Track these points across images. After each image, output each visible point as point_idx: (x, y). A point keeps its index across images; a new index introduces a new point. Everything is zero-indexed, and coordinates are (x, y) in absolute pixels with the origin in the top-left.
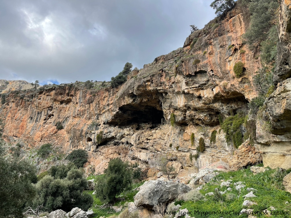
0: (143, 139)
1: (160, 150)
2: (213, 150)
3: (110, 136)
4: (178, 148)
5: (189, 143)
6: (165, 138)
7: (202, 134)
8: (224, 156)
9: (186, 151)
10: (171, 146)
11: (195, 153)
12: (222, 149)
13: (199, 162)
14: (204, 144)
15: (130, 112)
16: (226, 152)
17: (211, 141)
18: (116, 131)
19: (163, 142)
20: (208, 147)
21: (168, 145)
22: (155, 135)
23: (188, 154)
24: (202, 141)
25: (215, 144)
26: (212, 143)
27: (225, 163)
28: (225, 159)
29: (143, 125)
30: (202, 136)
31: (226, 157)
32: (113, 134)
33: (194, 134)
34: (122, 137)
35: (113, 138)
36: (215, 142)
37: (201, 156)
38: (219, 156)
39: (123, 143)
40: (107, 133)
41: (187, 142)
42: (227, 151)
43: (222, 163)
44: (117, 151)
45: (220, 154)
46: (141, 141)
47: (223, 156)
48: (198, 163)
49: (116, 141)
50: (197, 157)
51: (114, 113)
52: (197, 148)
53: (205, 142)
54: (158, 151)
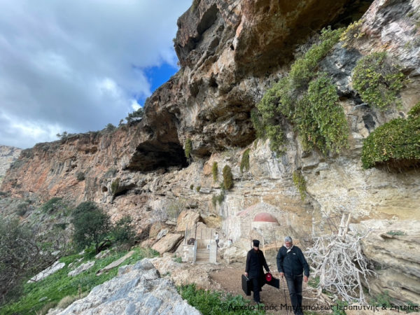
0: (163, 183)
1: (179, 194)
2: (247, 184)
3: (129, 184)
4: (199, 189)
5: (211, 179)
6: (187, 178)
7: (227, 160)
8: (268, 191)
9: (208, 192)
10: (192, 187)
11: (219, 192)
12: (264, 179)
13: (225, 209)
14: (232, 176)
15: (152, 153)
16: (272, 184)
17: (242, 168)
18: (136, 177)
19: (183, 184)
20: (238, 180)
21: (189, 187)
22: (176, 177)
23: (210, 196)
24: (228, 171)
25: (250, 172)
26: (244, 170)
27: (273, 207)
28: (270, 197)
29: (170, 168)
30: (228, 164)
31: (273, 193)
32: (132, 181)
33: (217, 163)
34: (144, 183)
35: (133, 186)
36: (248, 168)
37: (228, 197)
38: (257, 193)
39: (145, 191)
40: (125, 180)
41: (209, 178)
42: (274, 180)
43: (264, 207)
44: (133, 201)
45: (259, 189)
46: (160, 185)
47: (266, 193)
48: (223, 211)
49: (137, 189)
50: (222, 199)
51: (132, 155)
52: (222, 185)
53: (232, 173)
54: (177, 197)
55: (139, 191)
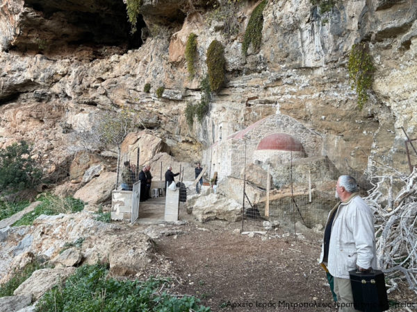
0: (91, 80)
1: (122, 102)
2: (254, 79)
3: (20, 80)
4: (160, 91)
5: (183, 72)
6: (137, 71)
7: (217, 29)
8: (292, 93)
9: (179, 97)
10: (147, 88)
11: (198, 97)
12: (287, 68)
14: (224, 64)
16: (303, 78)
17: (245, 47)
18: (34, 67)
19: (129, 83)
21: (141, 88)
22: (117, 68)
23: (182, 106)
24: (217, 51)
25: (261, 54)
26: (249, 51)
28: (296, 104)
30: (219, 37)
31: (303, 97)
32: (28, 75)
33: (196, 36)
34: (52, 80)
35: (28, 84)
36: (258, 47)
37: (216, 106)
39: (57, 96)
41: (180, 70)
43: (281, 123)
44: (33, 114)
46: (85, 84)
47: (289, 96)
50: (204, 110)
53: (226, 57)
54: (118, 107)
55: (44, 94)
